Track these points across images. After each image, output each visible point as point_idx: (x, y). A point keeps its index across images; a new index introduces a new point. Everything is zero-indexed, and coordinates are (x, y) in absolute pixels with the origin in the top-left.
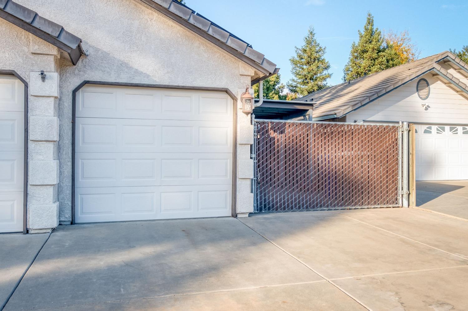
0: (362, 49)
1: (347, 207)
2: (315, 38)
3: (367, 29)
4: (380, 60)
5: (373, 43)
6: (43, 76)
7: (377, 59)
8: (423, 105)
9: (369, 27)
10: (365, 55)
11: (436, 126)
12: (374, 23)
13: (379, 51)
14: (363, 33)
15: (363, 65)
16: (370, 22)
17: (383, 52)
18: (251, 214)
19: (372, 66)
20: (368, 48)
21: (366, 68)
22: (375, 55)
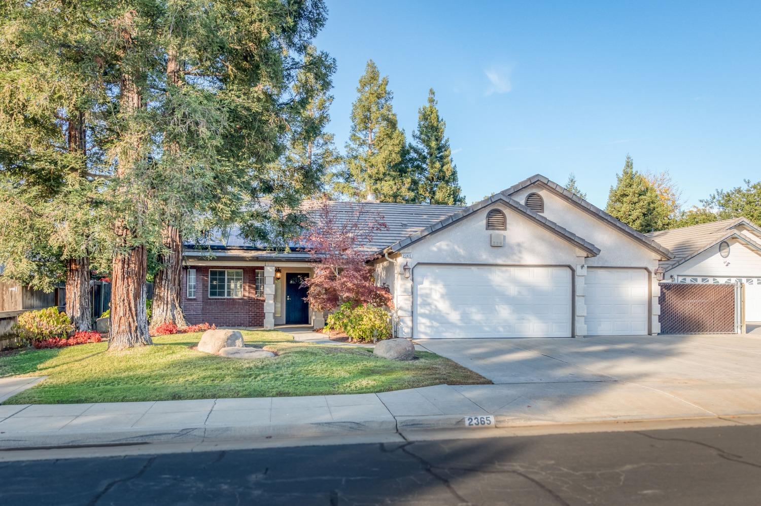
0: (621, 193)
1: (705, 333)
2: (576, 185)
3: (626, 173)
4: (641, 203)
5: (634, 186)
6: (582, 267)
7: (637, 203)
8: (725, 262)
9: (629, 170)
10: (625, 199)
11: (735, 279)
12: (634, 166)
13: (640, 195)
14: (622, 176)
15: (623, 209)
16: (629, 165)
17: (643, 195)
18: (659, 334)
19: (633, 210)
20: (628, 192)
21: (627, 213)
22: (636, 200)
